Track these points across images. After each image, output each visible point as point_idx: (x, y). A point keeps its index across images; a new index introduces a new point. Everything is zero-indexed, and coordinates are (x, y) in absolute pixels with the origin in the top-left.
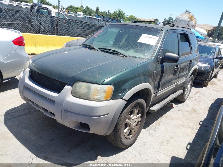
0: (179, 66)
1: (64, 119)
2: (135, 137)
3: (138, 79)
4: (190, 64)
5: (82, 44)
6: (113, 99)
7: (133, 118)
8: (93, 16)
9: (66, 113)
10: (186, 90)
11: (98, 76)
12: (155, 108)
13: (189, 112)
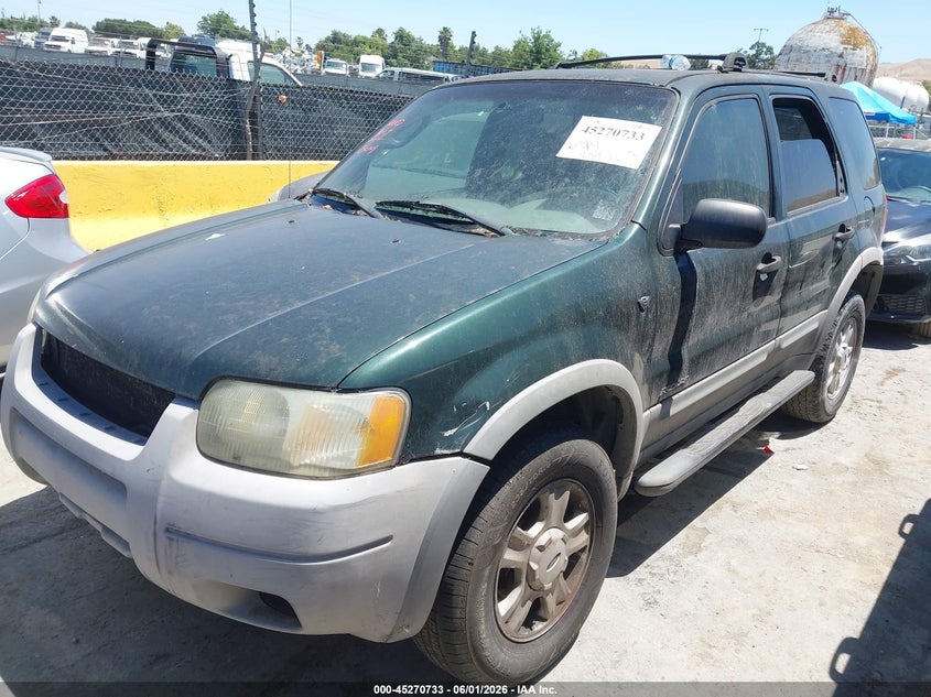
0: (778, 259)
1: (170, 572)
2: (564, 629)
3: (549, 342)
4: (839, 245)
5: (311, 190)
6: (411, 461)
7: (543, 540)
8: (427, 69)
9: (175, 544)
10: (832, 366)
11: (327, 346)
12: (668, 472)
13: (850, 477)
